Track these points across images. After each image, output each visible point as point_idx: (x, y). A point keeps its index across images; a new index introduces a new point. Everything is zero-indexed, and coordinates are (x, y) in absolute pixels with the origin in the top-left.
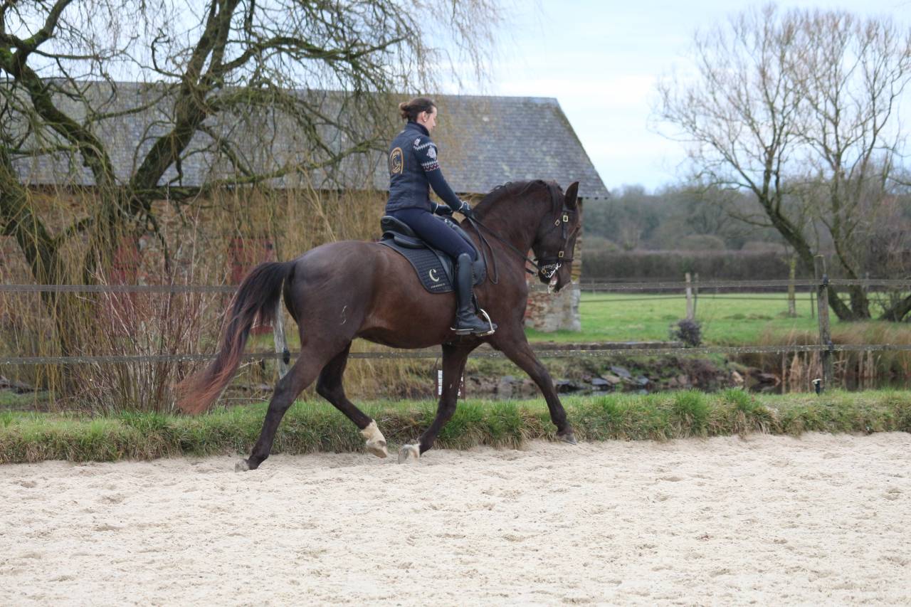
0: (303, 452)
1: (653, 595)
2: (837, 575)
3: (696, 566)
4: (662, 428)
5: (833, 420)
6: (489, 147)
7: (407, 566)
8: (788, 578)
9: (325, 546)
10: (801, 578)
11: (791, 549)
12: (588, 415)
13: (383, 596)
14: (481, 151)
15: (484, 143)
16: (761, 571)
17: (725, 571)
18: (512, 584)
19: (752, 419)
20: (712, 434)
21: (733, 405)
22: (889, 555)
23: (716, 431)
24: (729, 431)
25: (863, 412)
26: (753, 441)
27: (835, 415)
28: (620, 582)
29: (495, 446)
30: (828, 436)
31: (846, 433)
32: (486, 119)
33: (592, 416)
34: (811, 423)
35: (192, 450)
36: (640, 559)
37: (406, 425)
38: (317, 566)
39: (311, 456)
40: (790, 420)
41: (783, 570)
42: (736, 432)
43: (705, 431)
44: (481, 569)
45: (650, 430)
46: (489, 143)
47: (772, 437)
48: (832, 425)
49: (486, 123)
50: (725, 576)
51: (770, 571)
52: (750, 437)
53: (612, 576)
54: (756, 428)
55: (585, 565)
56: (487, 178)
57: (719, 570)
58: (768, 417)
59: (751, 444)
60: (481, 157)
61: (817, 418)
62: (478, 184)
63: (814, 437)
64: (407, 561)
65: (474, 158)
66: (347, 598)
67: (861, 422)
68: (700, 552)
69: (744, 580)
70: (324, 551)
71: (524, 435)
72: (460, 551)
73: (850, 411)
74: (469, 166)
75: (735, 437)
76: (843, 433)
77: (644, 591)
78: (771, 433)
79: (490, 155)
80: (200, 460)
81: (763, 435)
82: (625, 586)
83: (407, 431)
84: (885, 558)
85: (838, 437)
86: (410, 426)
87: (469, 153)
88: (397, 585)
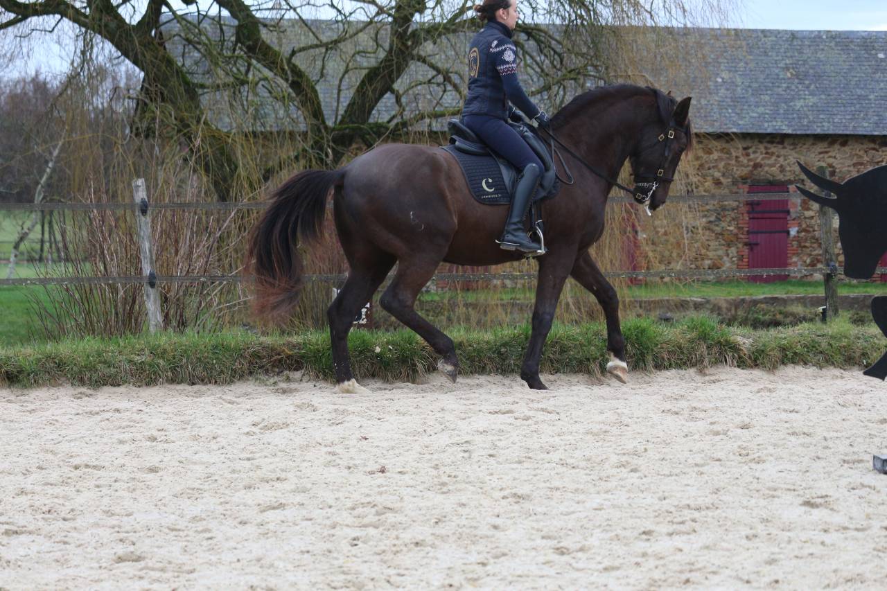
0: (148, 384)
4: (595, 359)
5: (821, 352)
6: (882, 85)
12: (505, 345)
14: (873, 91)
15: (877, 81)
19: (715, 350)
20: (659, 366)
21: (694, 335)
23: (667, 364)
24: (685, 363)
25: (861, 343)
26: (713, 375)
27: (824, 345)
29: (385, 380)
30: (811, 370)
31: (835, 367)
32: (881, 56)
33: (510, 346)
34: (790, 354)
35: (19, 381)
37: (279, 355)
39: (157, 387)
40: (763, 351)
42: (693, 365)
43: (651, 364)
45: (580, 362)
46: (883, 81)
47: (738, 370)
48: (820, 357)
49: (882, 60)
52: (709, 370)
54: (720, 360)
56: (876, 118)
58: (735, 348)
59: (712, 378)
60: (872, 97)
61: (799, 349)
62: (866, 125)
63: (791, 371)
65: (866, 97)
67: (857, 354)
71: (420, 366)
73: (844, 342)
74: (858, 106)
75: (692, 371)
76: (832, 367)
78: (739, 367)
79: (882, 94)
80: (26, 392)
81: (728, 368)
83: (280, 361)
85: (824, 371)
86: (283, 355)
87: (859, 92)
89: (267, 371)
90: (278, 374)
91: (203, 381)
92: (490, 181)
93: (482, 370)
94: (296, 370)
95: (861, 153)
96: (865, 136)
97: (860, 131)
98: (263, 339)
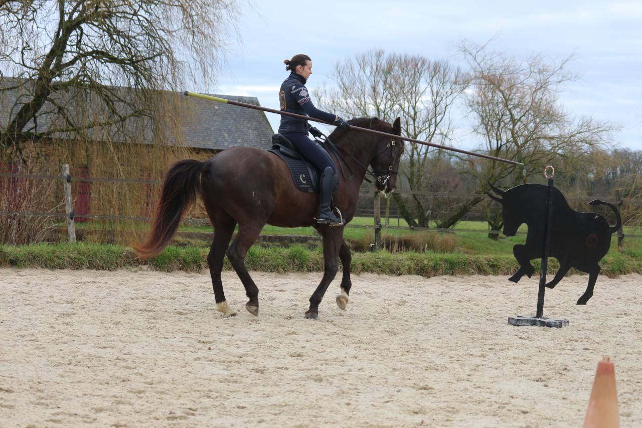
0: (78, 269)
1: (250, 341)
2: (356, 337)
3: (278, 330)
4: (281, 266)
5: (379, 267)
6: (217, 123)
7: (117, 323)
8: (327, 337)
9: (75, 311)
10: (335, 338)
11: (335, 325)
14: (213, 126)
15: (215, 121)
16: (314, 334)
17: (293, 333)
20: (309, 271)
22: (389, 330)
23: (312, 269)
24: (319, 269)
25: (396, 263)
27: (380, 264)
28: (233, 335)
30: (376, 275)
31: (386, 274)
32: (216, 107)
34: (366, 267)
36: (249, 326)
38: (68, 320)
40: (354, 265)
41: (326, 334)
43: (306, 269)
44: (158, 326)
45: (274, 267)
46: (217, 121)
48: (378, 269)
49: (217, 110)
50: (293, 336)
51: (319, 334)
53: (230, 332)
55: (217, 327)
57: (291, 332)
60: (212, 129)
61: (370, 265)
62: (209, 143)
63: (368, 275)
64: (118, 320)
65: (209, 129)
66: (78, 335)
67: (395, 268)
68: (283, 324)
69: (302, 337)
70: (74, 314)
72: (150, 317)
73: (389, 262)
74: (205, 133)
76: (384, 274)
77: (244, 340)
79: (218, 128)
82: (236, 337)
83: (137, 260)
84: (386, 331)
85: (381, 276)
87: (206, 126)
88: (109, 331)
89: (131, 264)
90: (137, 266)
91: (103, 268)
92: (304, 176)
96: (209, 149)
97: (207, 147)
98: (127, 248)
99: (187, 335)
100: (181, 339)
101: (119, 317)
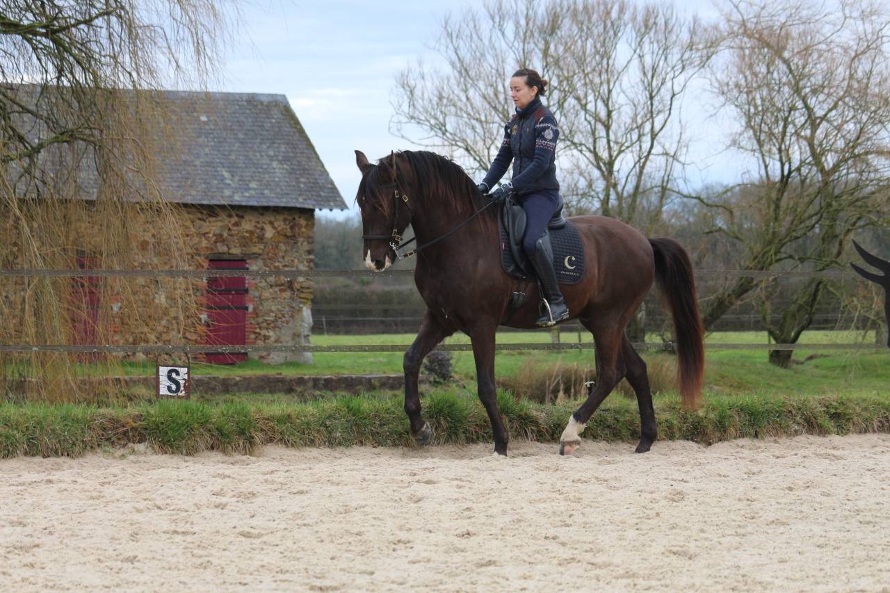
0: (6, 456)
1: (411, 583)
2: (617, 566)
3: (457, 558)
5: (608, 427)
6: (207, 150)
7: (132, 560)
8: (561, 569)
9: (37, 541)
10: (576, 569)
12: (330, 417)
13: (106, 584)
14: (198, 156)
15: (201, 146)
16: (532, 563)
17: (490, 563)
18: (251, 574)
19: (516, 424)
20: (471, 440)
22: (675, 549)
23: (475, 437)
26: (517, 449)
27: (610, 420)
28: (372, 573)
29: (224, 451)
31: (623, 441)
32: (204, 118)
33: (335, 419)
36: (395, 554)
37: (124, 426)
38: (30, 559)
39: (15, 460)
40: (559, 425)
41: (555, 562)
43: (463, 436)
45: (400, 436)
46: (207, 146)
47: (539, 444)
48: (607, 431)
49: (205, 123)
50: (491, 568)
51: (542, 562)
53: (363, 568)
54: (521, 434)
55: (332, 558)
56: (204, 186)
57: (484, 562)
58: (534, 422)
59: (516, 451)
60: (197, 163)
62: (194, 193)
63: (587, 445)
64: (132, 554)
65: (191, 163)
66: (67, 586)
68: (461, 547)
69: (512, 571)
70: (37, 546)
71: (257, 440)
72: (191, 546)
73: (626, 417)
74: (184, 172)
76: (620, 441)
77: (401, 580)
78: (538, 441)
79: (208, 160)
81: (529, 442)
82: (379, 576)
83: (125, 433)
84: (670, 551)
86: (128, 428)
87: (184, 157)
88: (122, 575)
89: (113, 443)
90: (124, 446)
91: (56, 453)
93: (312, 443)
94: (139, 442)
95: (188, 223)
98: (102, 411)
99: (281, 577)
100: (274, 585)
101: (129, 549)
